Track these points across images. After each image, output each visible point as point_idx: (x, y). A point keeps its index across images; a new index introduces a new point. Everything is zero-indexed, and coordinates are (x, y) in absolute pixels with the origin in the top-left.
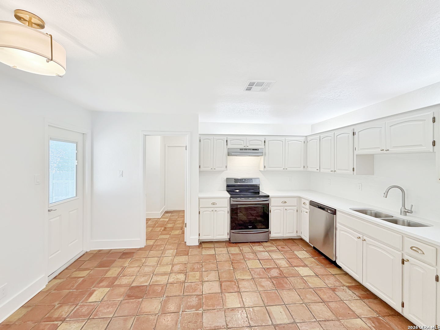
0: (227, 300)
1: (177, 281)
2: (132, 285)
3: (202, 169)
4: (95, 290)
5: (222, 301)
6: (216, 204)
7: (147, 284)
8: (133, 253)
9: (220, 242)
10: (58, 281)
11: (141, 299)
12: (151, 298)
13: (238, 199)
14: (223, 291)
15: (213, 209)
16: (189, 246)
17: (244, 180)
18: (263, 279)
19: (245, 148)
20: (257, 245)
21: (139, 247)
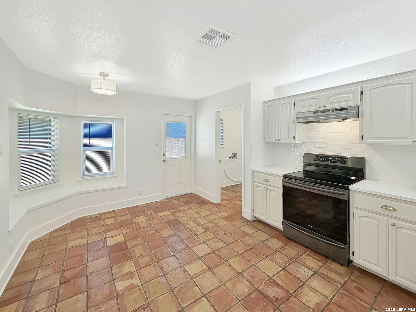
0: (193, 264)
1: (194, 231)
2: (178, 218)
3: (267, 140)
4: (166, 211)
5: (190, 261)
6: (269, 181)
7: (182, 222)
8: (206, 203)
9: (275, 230)
10: (166, 200)
11: (169, 226)
12: (172, 229)
13: (293, 180)
14: (203, 258)
15: (265, 186)
16: (243, 217)
17: (331, 158)
18: (248, 283)
19: (322, 109)
20: (318, 258)
21: (213, 202)
